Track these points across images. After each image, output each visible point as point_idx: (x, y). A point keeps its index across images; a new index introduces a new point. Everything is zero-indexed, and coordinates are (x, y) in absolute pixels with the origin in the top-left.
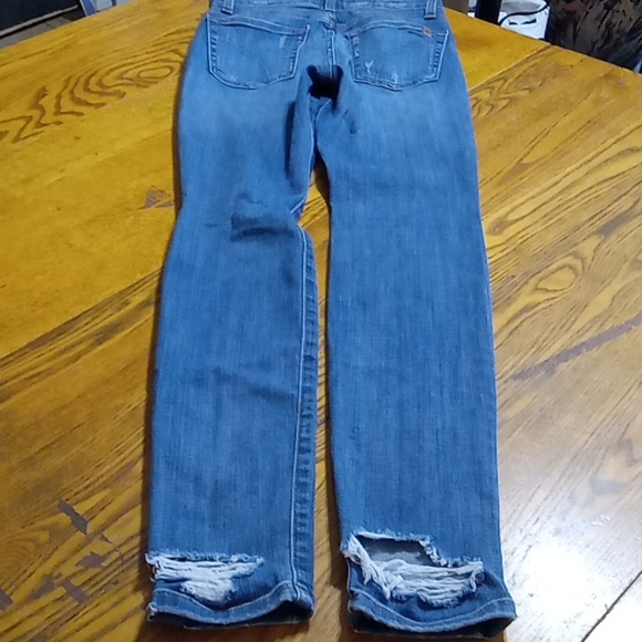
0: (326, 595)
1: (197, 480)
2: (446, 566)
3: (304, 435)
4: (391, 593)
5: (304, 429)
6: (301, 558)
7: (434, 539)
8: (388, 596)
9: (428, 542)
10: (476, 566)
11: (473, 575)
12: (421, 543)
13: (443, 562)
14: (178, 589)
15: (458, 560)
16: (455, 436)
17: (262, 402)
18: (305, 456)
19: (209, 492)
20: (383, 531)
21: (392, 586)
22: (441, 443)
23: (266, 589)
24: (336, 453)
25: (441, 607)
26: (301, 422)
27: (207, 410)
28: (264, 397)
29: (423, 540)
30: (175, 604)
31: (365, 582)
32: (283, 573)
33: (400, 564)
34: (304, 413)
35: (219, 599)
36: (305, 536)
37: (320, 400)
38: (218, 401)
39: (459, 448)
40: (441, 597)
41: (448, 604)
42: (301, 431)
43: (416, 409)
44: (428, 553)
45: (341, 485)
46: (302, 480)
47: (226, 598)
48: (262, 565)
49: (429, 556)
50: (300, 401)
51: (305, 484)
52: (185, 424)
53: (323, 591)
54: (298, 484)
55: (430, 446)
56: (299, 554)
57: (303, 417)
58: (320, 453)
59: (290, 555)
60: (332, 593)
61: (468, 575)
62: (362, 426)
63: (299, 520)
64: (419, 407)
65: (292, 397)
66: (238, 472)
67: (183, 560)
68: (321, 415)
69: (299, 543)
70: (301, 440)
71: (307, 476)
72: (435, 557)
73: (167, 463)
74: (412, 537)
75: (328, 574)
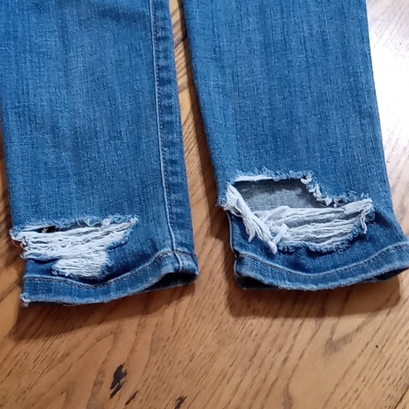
0: (208, 249)
1: (54, 130)
2: (332, 205)
3: (162, 63)
4: (278, 246)
5: (161, 55)
6: (177, 214)
7: (316, 175)
8: (275, 250)
9: (310, 180)
10: (365, 205)
11: (363, 216)
12: (303, 180)
13: (328, 201)
14: (50, 272)
15: (343, 196)
16: (325, 43)
17: (112, 24)
18: (166, 89)
19: (68, 143)
20: (260, 171)
21: (277, 238)
22: (310, 54)
23: (144, 257)
24: (200, 82)
25: (330, 252)
26: (158, 46)
27: (53, 42)
28: (112, 18)
29: (304, 178)
30: (49, 291)
31: (250, 239)
32: (160, 237)
33: (284, 211)
34: (160, 35)
35: (96, 274)
36: (177, 187)
37: (173, 14)
38: (63, 28)
39: (330, 58)
40: (330, 241)
41: (338, 248)
42: (158, 58)
43: (279, 16)
44: (310, 191)
45: (210, 122)
46: (167, 118)
47: (103, 273)
48: (137, 226)
49: (312, 193)
50: (153, 20)
51: (170, 123)
52: (31, 62)
53: (204, 243)
54: (164, 124)
55: (298, 59)
56: (174, 210)
57: (158, 39)
58: (182, 79)
59: (165, 212)
60: (214, 245)
61: (356, 214)
62: (224, 43)
63: (170, 168)
64: (282, 12)
65: (143, 16)
66: (98, 114)
67: (51, 229)
68: (177, 33)
69: (173, 196)
70: (160, 69)
71: (171, 113)
72: (318, 195)
73: (18, 114)
74: (293, 174)
75: (207, 224)
